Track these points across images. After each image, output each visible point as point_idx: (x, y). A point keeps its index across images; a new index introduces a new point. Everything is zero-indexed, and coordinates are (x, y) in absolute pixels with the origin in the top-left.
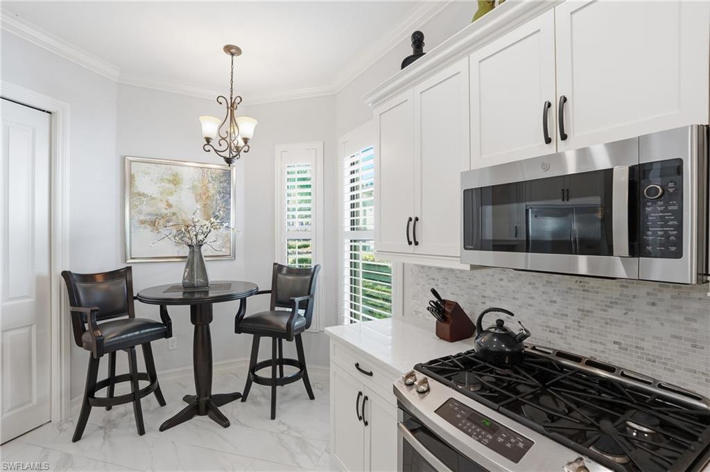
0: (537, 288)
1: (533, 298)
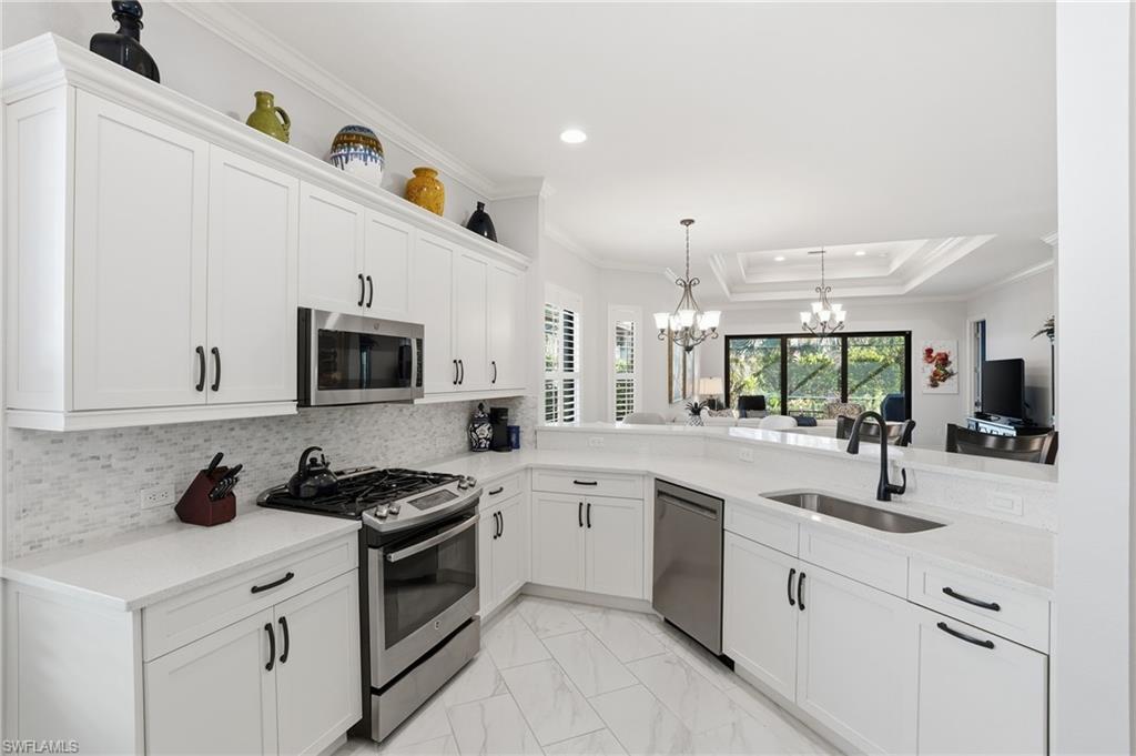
0: (271, 430)
1: (267, 441)
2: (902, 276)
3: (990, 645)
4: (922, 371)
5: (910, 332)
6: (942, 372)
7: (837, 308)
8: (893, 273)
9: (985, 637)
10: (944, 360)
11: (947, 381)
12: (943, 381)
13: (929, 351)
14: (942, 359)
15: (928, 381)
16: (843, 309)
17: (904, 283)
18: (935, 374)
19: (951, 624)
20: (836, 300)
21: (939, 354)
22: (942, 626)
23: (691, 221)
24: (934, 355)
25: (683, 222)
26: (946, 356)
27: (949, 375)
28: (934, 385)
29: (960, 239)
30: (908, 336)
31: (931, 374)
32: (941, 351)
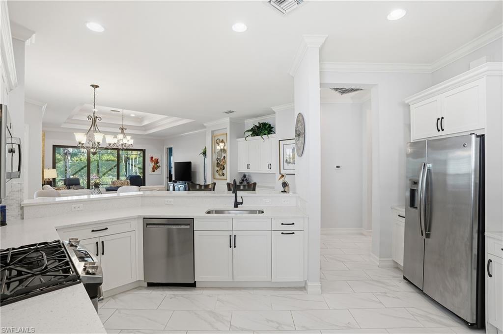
2: (146, 128)
3: (293, 233)
4: (149, 165)
6: (156, 166)
7: (129, 137)
8: (143, 126)
9: (292, 232)
10: (157, 162)
11: (158, 169)
13: (152, 158)
15: (152, 169)
16: (131, 139)
17: (146, 130)
18: (154, 167)
19: (284, 232)
20: (129, 134)
22: (282, 233)
23: (97, 87)
24: (153, 159)
25: (93, 86)
26: (158, 160)
27: (159, 167)
28: (154, 171)
29: (178, 118)
30: (144, 151)
31: (152, 166)
32: (156, 158)
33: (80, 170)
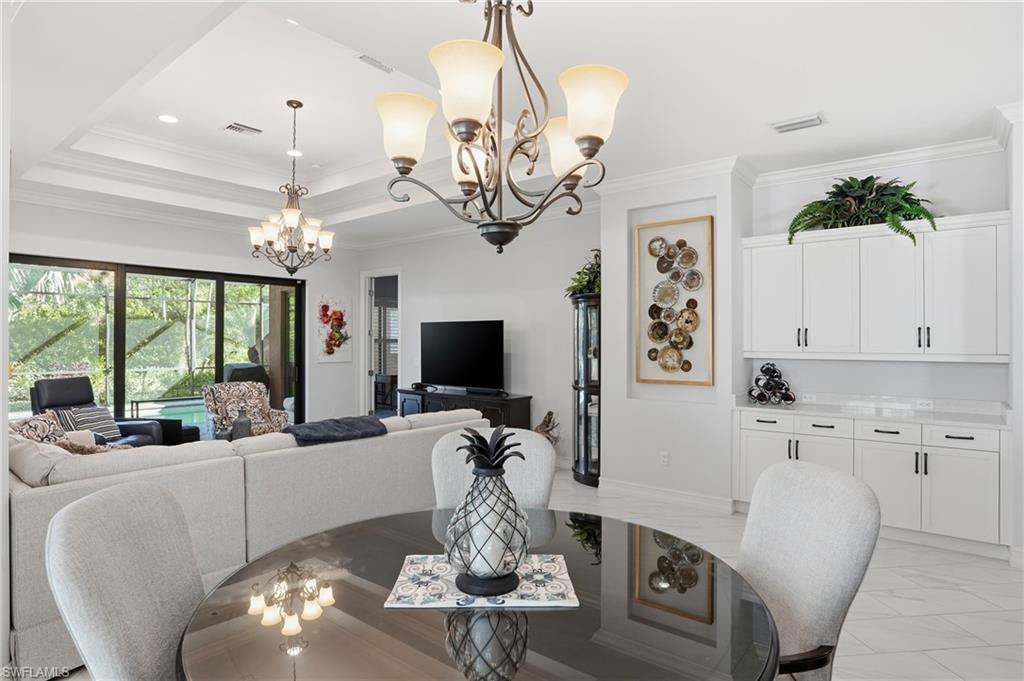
4: (316, 333)
5: (304, 282)
6: (337, 335)
10: (339, 321)
11: (343, 346)
12: (339, 346)
13: (325, 308)
14: (337, 319)
15: (324, 347)
18: (331, 338)
21: (335, 313)
24: (329, 313)
26: (342, 315)
27: (344, 338)
28: (330, 352)
30: (300, 287)
31: (325, 337)
32: (337, 309)
33: (39, 350)
